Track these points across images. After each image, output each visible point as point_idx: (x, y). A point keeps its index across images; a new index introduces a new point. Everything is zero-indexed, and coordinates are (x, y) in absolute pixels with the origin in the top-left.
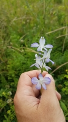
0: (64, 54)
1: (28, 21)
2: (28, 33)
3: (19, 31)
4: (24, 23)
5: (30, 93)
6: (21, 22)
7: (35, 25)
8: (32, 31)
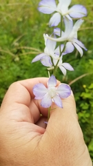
0: (80, 63)
1: (26, 17)
2: (26, 33)
3: (12, 30)
4: (21, 20)
5: (23, 116)
6: (16, 19)
7: (37, 22)
8: (32, 30)
